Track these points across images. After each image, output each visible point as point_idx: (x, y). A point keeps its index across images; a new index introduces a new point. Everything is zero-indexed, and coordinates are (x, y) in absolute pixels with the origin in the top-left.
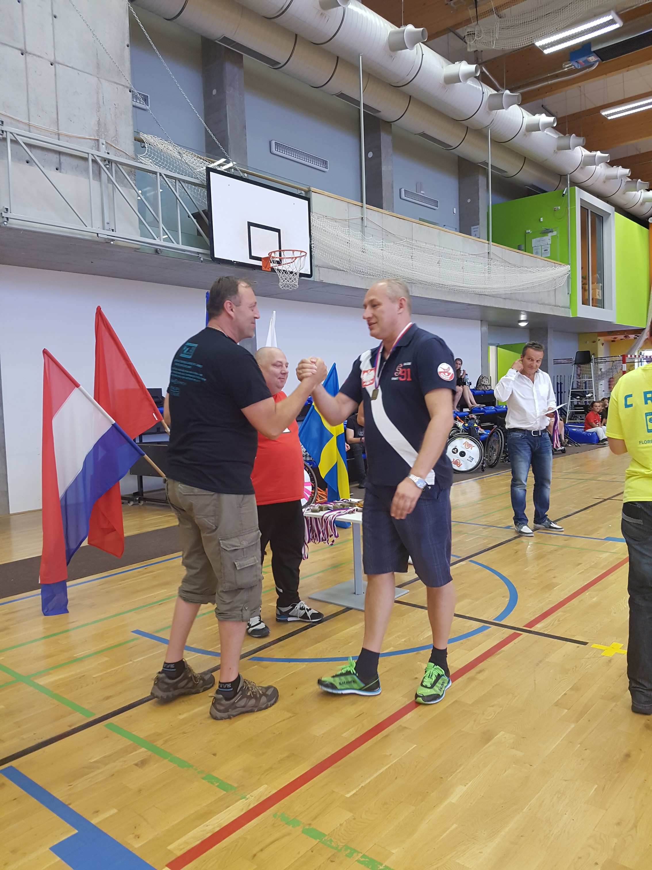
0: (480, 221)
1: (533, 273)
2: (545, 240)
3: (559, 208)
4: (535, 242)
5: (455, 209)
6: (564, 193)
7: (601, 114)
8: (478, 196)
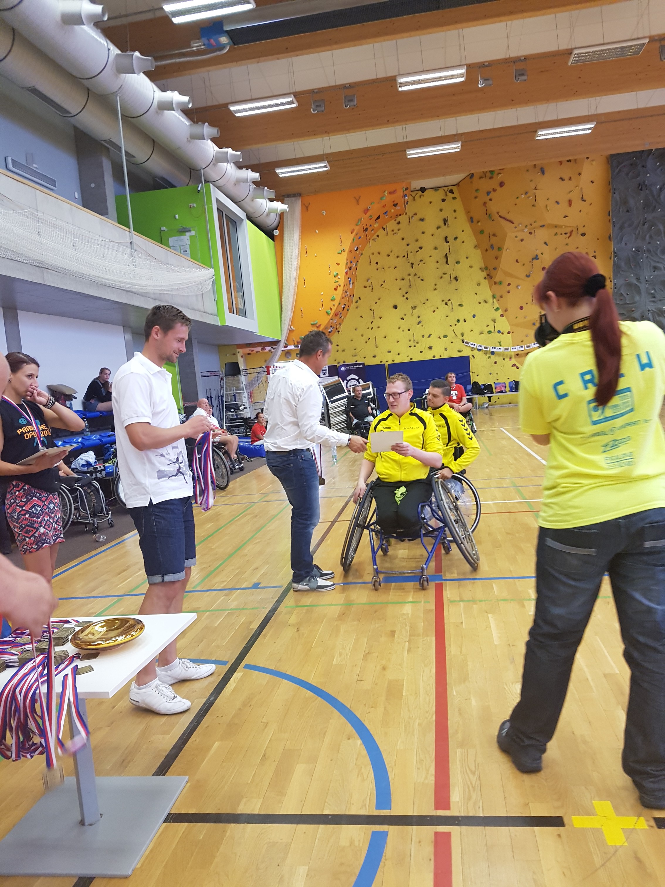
0: (109, 210)
1: (180, 273)
2: (182, 240)
3: (195, 205)
4: (172, 240)
5: (76, 194)
6: (199, 189)
7: (230, 110)
8: (104, 181)
